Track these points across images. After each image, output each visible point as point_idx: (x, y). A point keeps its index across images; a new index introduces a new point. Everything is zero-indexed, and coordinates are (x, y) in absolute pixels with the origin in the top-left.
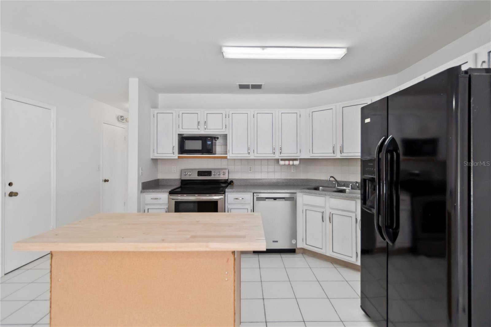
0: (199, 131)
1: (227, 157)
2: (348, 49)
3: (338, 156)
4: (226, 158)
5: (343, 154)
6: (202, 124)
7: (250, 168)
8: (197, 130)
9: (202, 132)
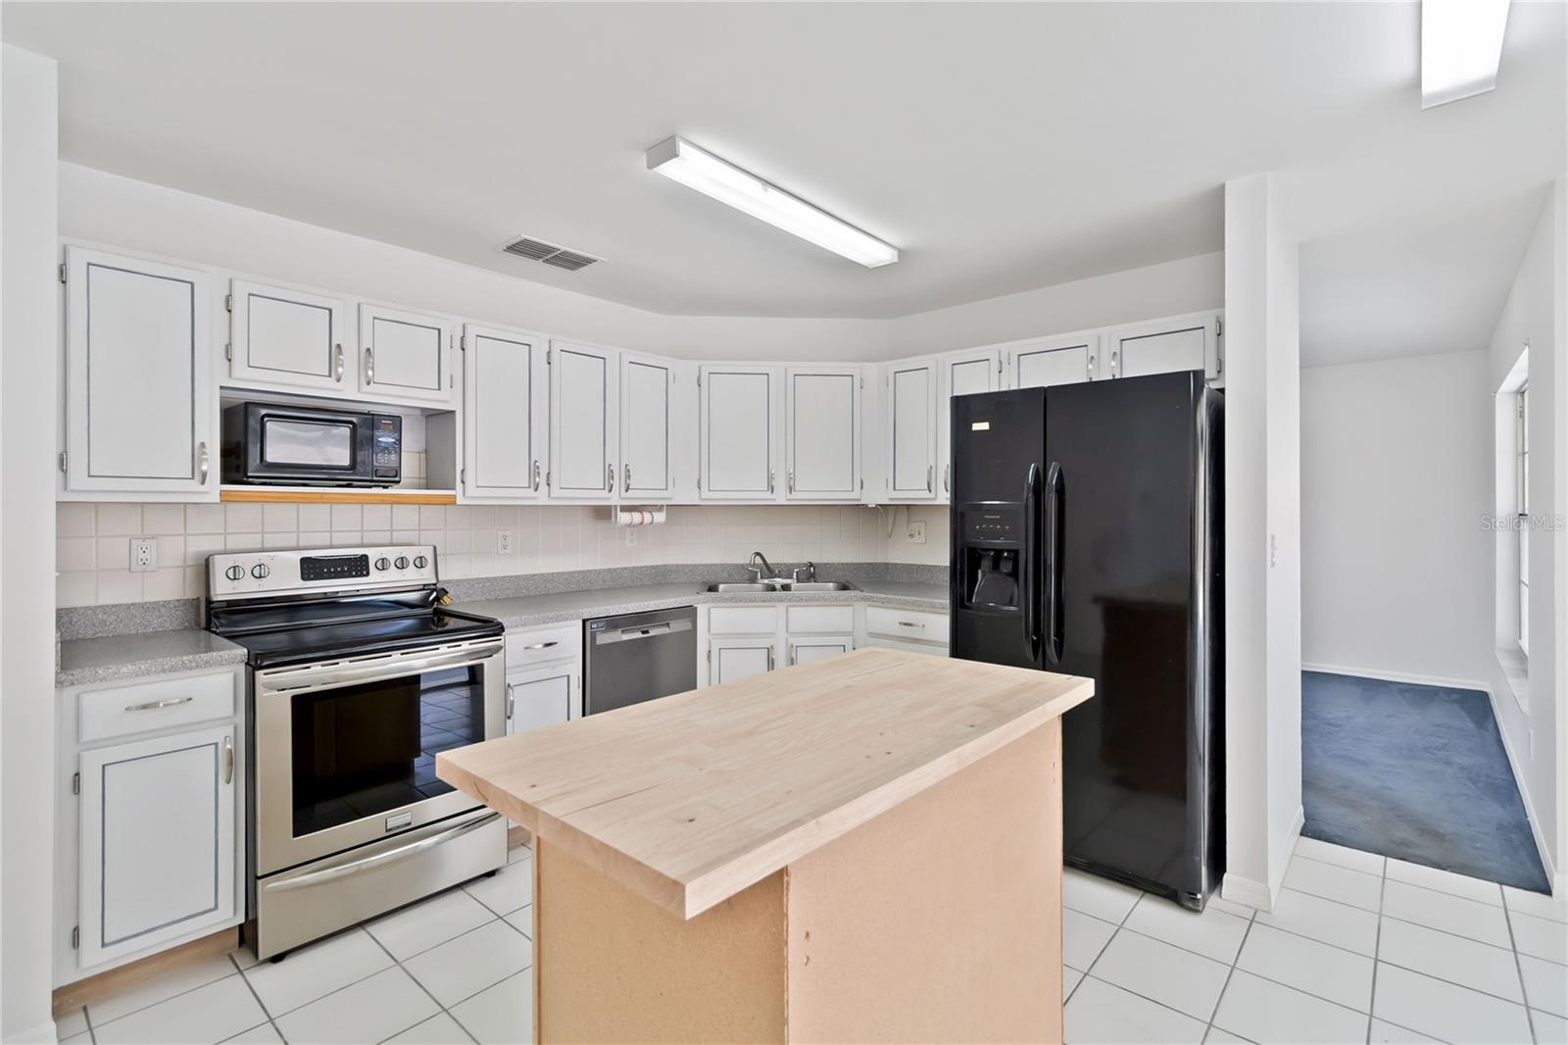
0: (338, 385)
1: (455, 496)
2: (902, 253)
3: (781, 498)
4: (451, 501)
5: (795, 495)
6: (350, 356)
7: (505, 538)
8: (331, 382)
9: (347, 390)
